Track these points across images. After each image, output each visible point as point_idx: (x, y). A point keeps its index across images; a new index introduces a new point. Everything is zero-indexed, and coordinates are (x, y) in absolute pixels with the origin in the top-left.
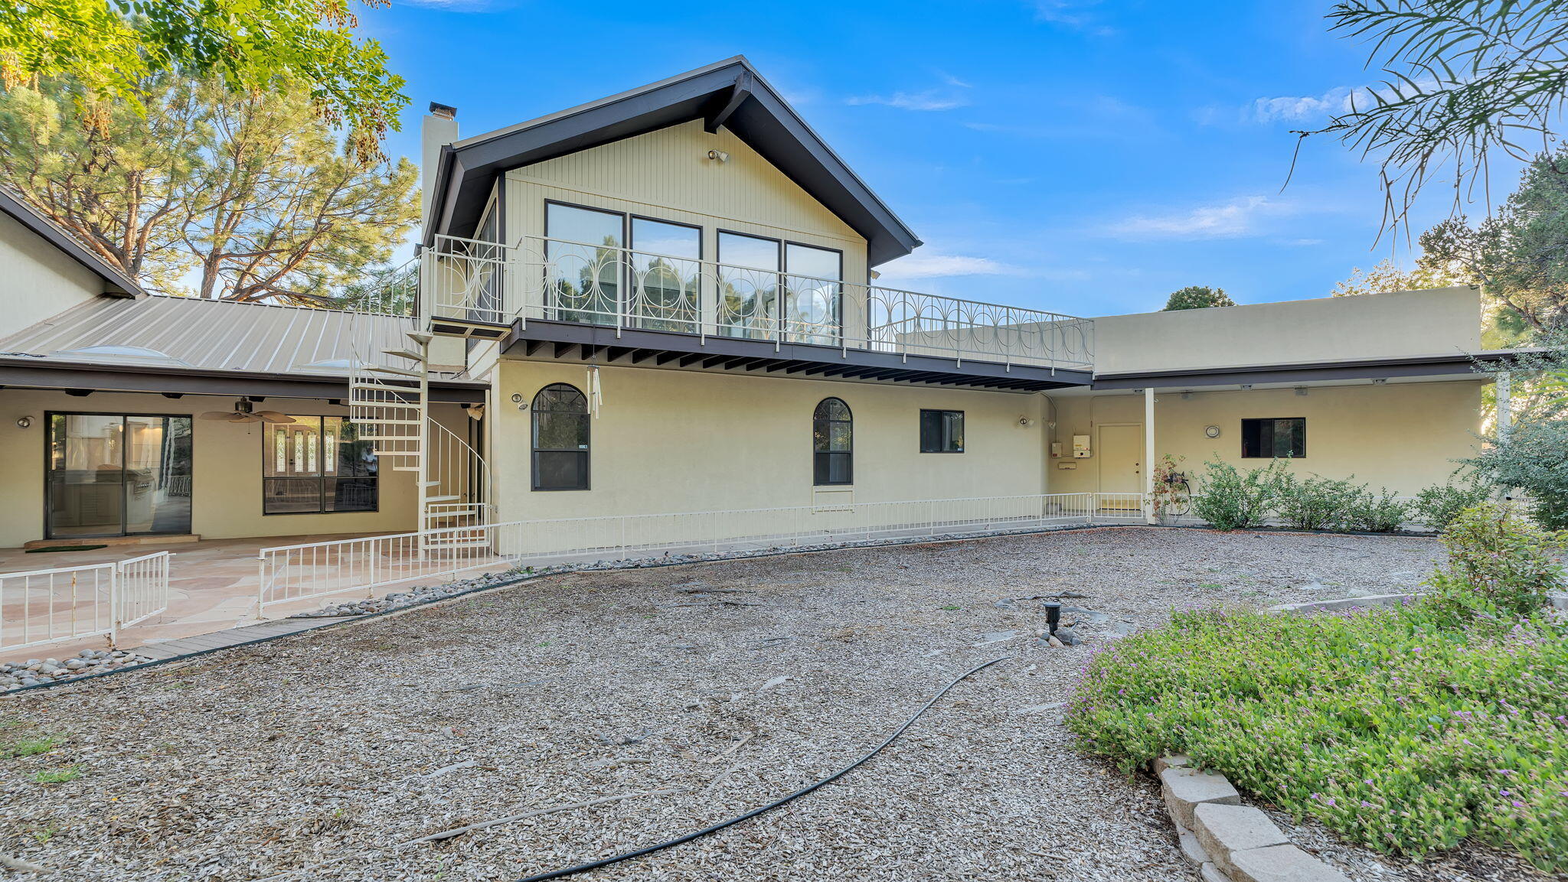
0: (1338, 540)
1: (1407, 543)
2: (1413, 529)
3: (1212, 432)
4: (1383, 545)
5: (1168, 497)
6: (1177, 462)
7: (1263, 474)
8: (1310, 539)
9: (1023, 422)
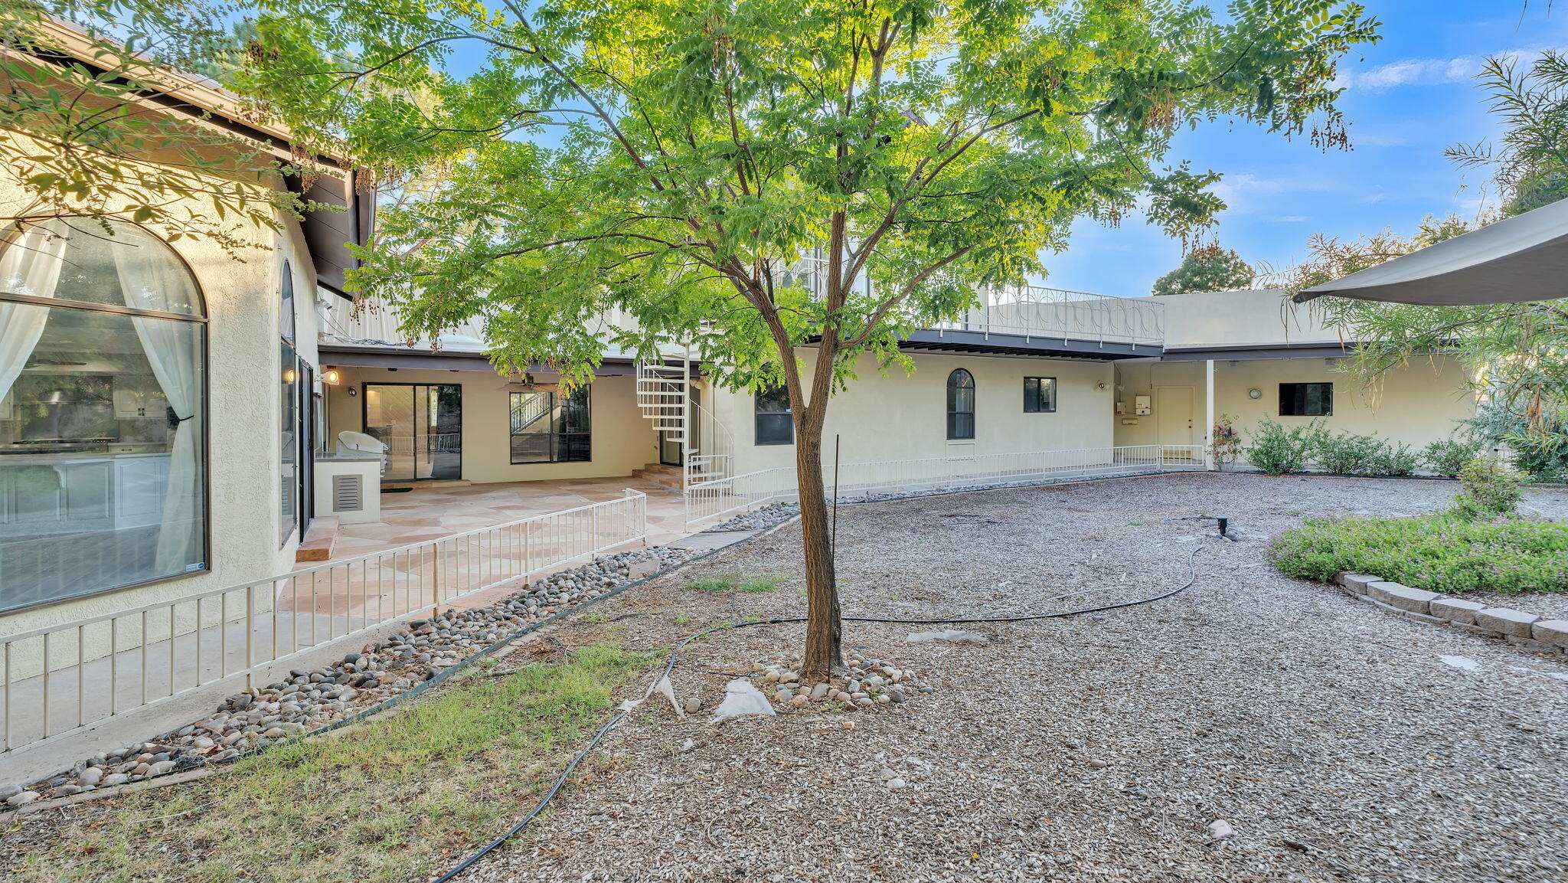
0: (1365, 482)
1: (1419, 484)
2: (1422, 474)
3: (1255, 394)
4: (1401, 485)
5: (1225, 448)
6: (1232, 420)
7: (1304, 431)
8: (1343, 482)
9: (1102, 386)
